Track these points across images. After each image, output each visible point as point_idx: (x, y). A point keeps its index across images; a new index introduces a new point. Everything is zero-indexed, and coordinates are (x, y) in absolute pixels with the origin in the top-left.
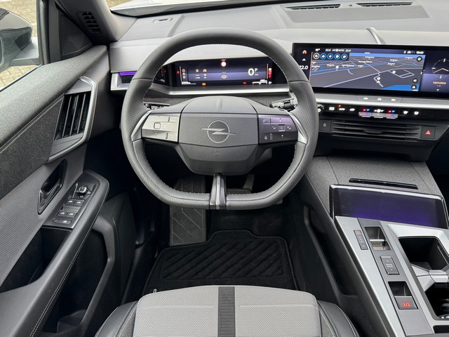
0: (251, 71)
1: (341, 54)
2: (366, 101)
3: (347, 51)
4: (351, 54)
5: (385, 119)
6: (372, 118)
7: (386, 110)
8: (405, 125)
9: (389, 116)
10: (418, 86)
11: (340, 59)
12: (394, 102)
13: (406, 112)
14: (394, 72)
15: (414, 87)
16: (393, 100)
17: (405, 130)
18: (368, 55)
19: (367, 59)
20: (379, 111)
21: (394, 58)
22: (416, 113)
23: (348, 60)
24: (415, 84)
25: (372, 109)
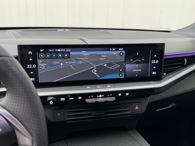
2: (89, 89)
4: (71, 53)
5: (106, 102)
6: (97, 102)
7: (106, 94)
9: (109, 100)
10: (123, 74)
11: (63, 58)
12: (110, 88)
14: (105, 65)
15: (121, 75)
16: (108, 86)
18: (84, 53)
20: (100, 96)
22: (127, 94)
24: (121, 73)
25: (95, 95)
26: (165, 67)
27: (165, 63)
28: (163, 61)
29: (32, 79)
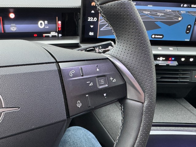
0: (41, 24)
13: (183, 59)
17: (178, 74)
20: (161, 59)
22: (191, 60)
29: (91, 34)
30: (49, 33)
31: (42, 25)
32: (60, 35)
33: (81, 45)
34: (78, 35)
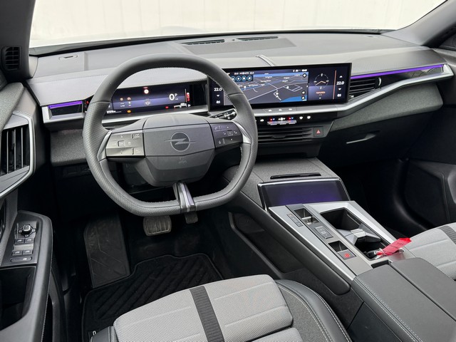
1: (247, 76)
2: (270, 112)
3: (251, 73)
4: (254, 76)
5: (287, 124)
6: (278, 125)
7: (287, 117)
8: (301, 128)
9: (290, 122)
10: (306, 96)
11: (247, 80)
12: (291, 111)
13: (301, 118)
14: (288, 87)
15: (303, 98)
16: (289, 109)
17: (301, 132)
18: (267, 75)
19: (267, 79)
20: (282, 119)
21: (286, 76)
22: (309, 117)
23: (252, 80)
24: (303, 95)
25: (277, 118)
26: (351, 89)
27: (352, 84)
28: (350, 82)
29: (218, 102)
30: (179, 104)
31: (172, 97)
32: (189, 105)
33: (210, 113)
34: (206, 104)
